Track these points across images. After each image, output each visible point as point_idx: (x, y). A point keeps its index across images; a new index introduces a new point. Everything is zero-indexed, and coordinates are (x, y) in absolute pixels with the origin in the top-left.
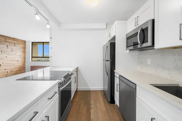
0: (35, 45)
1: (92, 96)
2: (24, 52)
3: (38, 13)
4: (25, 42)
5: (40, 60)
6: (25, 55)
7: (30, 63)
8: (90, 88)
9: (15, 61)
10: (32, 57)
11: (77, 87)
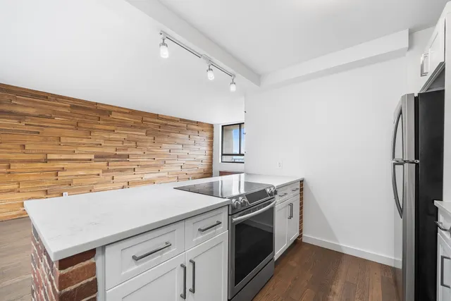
0: (227, 130)
1: (344, 272)
2: (211, 145)
3: (211, 67)
4: (212, 126)
5: (236, 161)
6: (212, 151)
7: (218, 165)
8: (341, 245)
9: (198, 160)
10: (222, 155)
11: (301, 231)
